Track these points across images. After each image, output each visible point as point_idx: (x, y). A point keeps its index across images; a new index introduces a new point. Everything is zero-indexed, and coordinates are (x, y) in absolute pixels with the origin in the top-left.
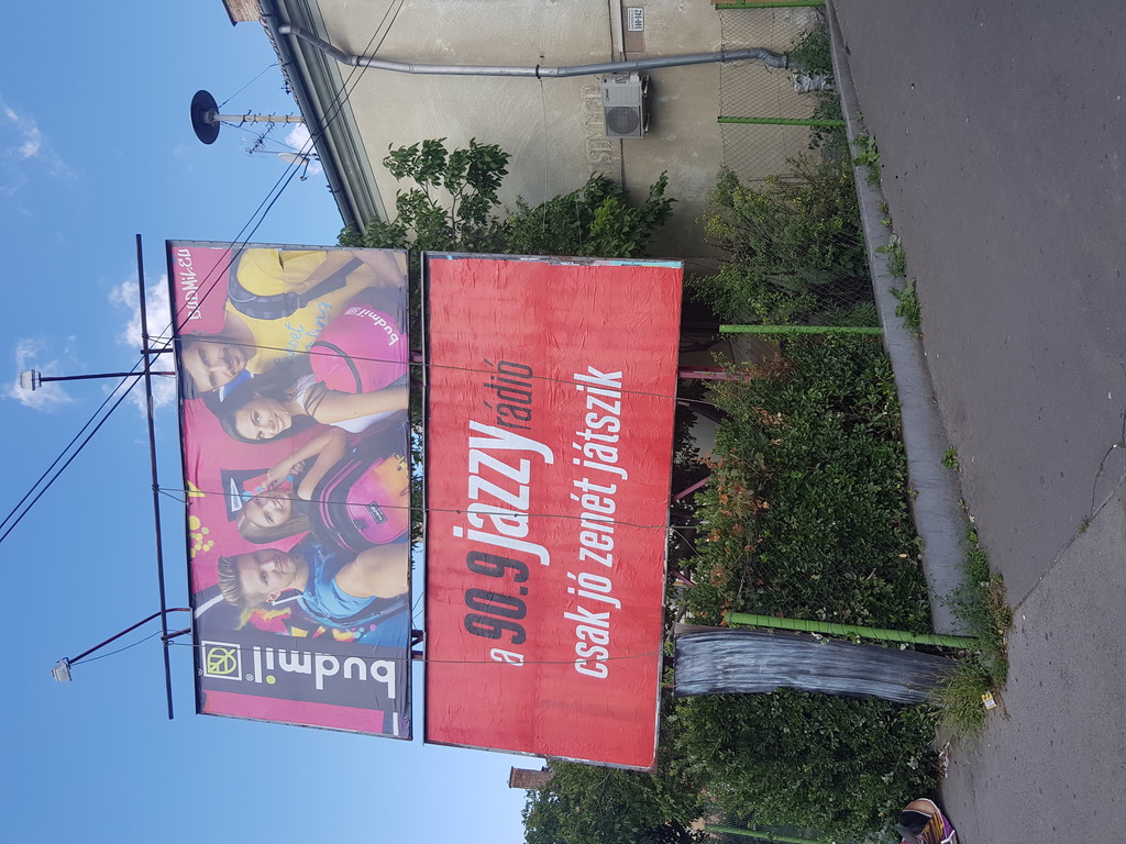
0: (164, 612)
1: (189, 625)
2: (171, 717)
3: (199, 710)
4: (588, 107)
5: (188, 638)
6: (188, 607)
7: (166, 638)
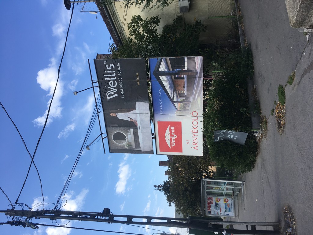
0: (101, 134)
1: (106, 136)
2: (105, 154)
3: (110, 152)
4: (175, 6)
5: (107, 139)
6: (106, 132)
7: (102, 139)
